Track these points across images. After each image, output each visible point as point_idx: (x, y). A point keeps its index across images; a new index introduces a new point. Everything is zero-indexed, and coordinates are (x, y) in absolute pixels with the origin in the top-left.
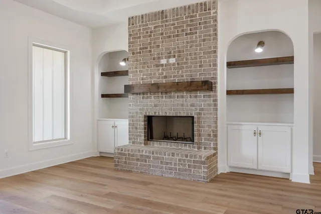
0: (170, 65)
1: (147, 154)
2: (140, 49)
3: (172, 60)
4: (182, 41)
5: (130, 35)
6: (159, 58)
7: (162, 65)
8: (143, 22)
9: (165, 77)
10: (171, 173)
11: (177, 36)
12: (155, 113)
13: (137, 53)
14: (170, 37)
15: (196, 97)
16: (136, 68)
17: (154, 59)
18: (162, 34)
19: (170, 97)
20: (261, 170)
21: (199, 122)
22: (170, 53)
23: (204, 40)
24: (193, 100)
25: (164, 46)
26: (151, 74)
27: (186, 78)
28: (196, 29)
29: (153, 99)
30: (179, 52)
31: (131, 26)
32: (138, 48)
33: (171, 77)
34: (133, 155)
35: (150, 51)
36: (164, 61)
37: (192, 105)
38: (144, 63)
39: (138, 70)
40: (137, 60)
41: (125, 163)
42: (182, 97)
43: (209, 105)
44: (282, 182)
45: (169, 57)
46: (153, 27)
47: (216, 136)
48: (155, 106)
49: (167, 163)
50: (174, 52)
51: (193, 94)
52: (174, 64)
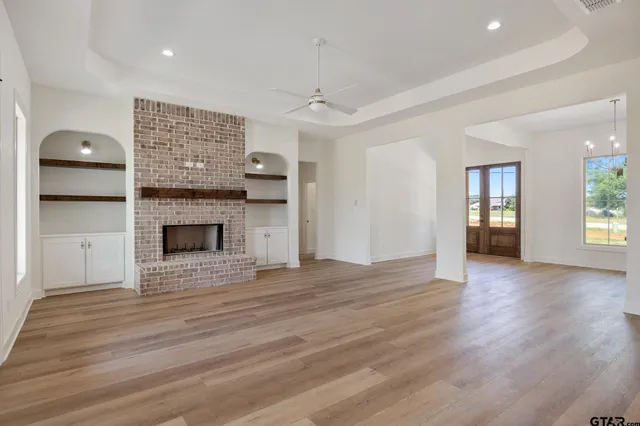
0: (197, 169)
1: (194, 267)
2: (155, 143)
3: (200, 165)
4: (211, 147)
5: (137, 122)
6: (182, 159)
7: (187, 168)
8: (159, 111)
9: (191, 182)
10: (222, 281)
11: (206, 140)
12: (179, 222)
13: (150, 147)
14: (197, 139)
15: (226, 205)
16: (149, 166)
17: (176, 159)
18: (187, 133)
19: (197, 204)
20: (271, 265)
21: (230, 229)
22: (198, 156)
23: (234, 152)
24: (224, 208)
25: (190, 147)
26: (171, 176)
27: (215, 185)
28: (226, 138)
29: (174, 206)
30: (209, 157)
31: (139, 110)
32: (152, 141)
33: (198, 182)
34: (173, 273)
35: (170, 149)
36: (189, 164)
37: (222, 213)
38: (162, 162)
39: (151, 169)
40: (149, 156)
41: (161, 284)
42: (212, 204)
43: (239, 213)
44: (283, 269)
45: (197, 161)
46: (174, 121)
47: (244, 241)
48: (178, 213)
49: (218, 272)
50: (203, 157)
51: (223, 202)
52: (202, 170)
